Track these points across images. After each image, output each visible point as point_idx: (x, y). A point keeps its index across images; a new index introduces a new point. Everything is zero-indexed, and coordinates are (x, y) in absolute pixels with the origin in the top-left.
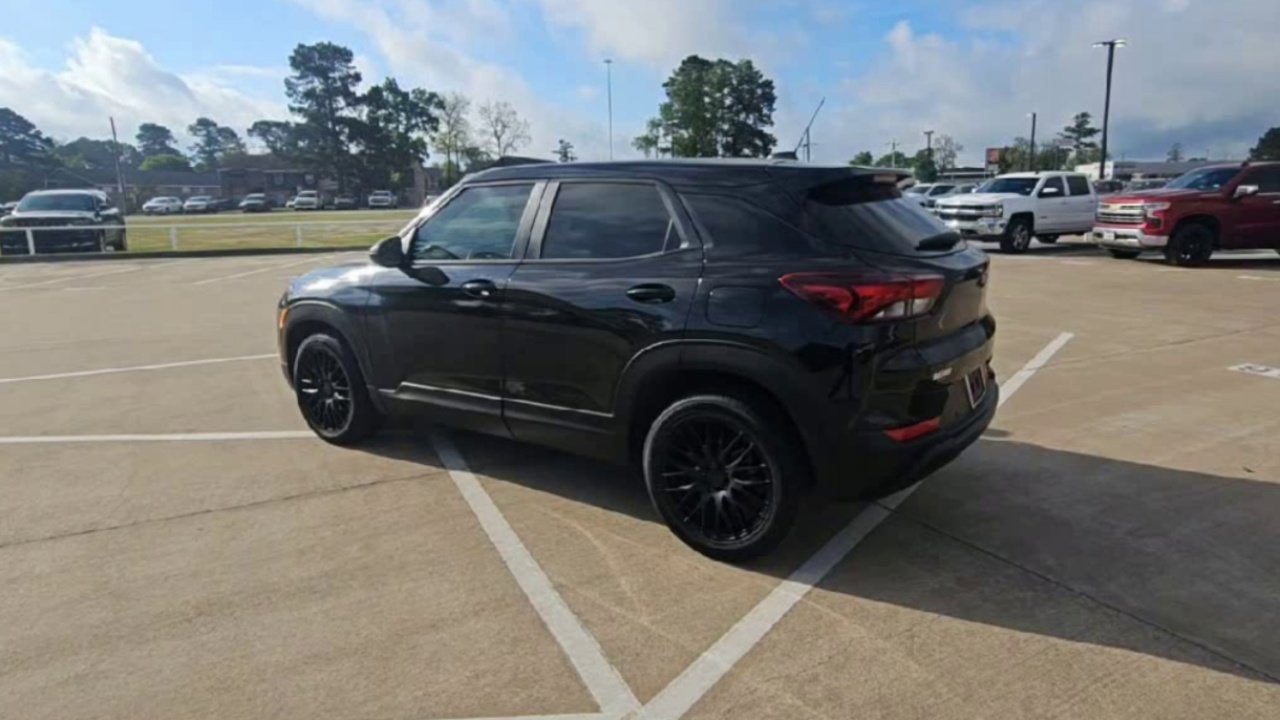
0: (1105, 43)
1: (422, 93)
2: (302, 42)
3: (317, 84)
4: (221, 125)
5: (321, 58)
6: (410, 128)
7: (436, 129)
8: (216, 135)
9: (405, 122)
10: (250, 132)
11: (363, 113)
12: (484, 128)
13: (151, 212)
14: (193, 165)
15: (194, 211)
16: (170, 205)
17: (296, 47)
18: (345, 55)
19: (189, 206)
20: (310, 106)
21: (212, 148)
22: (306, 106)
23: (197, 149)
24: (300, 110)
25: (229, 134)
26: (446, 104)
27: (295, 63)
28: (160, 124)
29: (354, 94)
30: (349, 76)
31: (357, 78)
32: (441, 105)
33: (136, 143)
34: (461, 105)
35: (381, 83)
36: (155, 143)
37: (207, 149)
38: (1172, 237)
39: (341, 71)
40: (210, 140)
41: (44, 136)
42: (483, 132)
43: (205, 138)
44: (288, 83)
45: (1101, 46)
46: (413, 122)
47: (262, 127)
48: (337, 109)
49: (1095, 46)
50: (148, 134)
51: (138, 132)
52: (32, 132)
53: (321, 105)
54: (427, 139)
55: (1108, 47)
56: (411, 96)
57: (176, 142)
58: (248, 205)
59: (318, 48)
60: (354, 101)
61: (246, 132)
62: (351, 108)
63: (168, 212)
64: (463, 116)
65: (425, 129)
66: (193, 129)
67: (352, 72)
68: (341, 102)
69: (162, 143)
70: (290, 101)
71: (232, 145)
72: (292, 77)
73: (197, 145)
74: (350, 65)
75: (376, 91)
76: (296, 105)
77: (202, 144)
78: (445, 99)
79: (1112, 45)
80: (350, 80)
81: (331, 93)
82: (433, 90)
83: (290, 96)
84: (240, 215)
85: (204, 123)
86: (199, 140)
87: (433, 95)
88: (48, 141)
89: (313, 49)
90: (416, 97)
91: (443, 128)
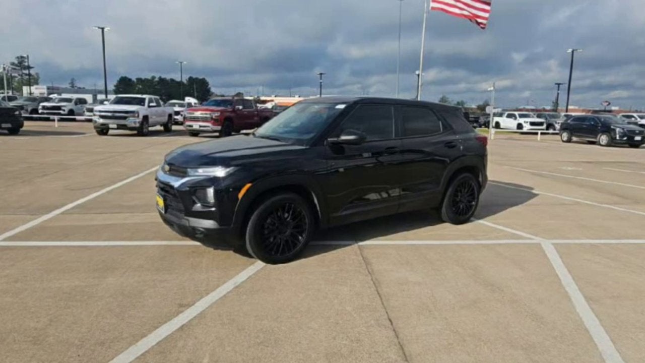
0: (99, 28)
38: (223, 126)
45: (97, 28)
49: (94, 28)
55: (100, 30)
79: (103, 29)
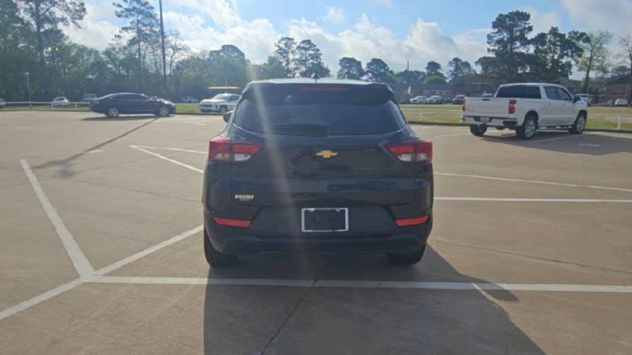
1: (576, 33)
2: (501, 13)
3: (505, 35)
4: (463, 60)
5: (510, 20)
6: (561, 57)
7: (580, 56)
8: (460, 66)
9: (559, 53)
10: (476, 63)
11: (531, 49)
12: (621, 53)
13: (415, 102)
14: (448, 81)
15: (431, 103)
16: (422, 100)
17: (497, 16)
18: (525, 17)
19: (429, 100)
20: (499, 48)
21: (457, 72)
22: (496, 48)
23: (451, 73)
24: (493, 50)
25: (467, 65)
26: (592, 39)
27: (495, 25)
28: (436, 61)
29: (526, 38)
30: (525, 28)
31: (530, 29)
32: (587, 40)
33: (425, 71)
34: (604, 39)
35: (546, 31)
36: (432, 71)
37: (455, 73)
39: (521, 26)
40: (457, 68)
41: (390, 70)
42: (619, 56)
43: (455, 68)
44: (489, 36)
46: (565, 52)
47: (483, 60)
48: (515, 48)
50: (431, 67)
51: (426, 65)
52: (386, 68)
53: (505, 47)
54: (573, 63)
56: (567, 36)
57: (442, 70)
58: (456, 100)
59: (510, 15)
60: (525, 42)
61: (474, 63)
62: (523, 47)
63: (420, 103)
64: (605, 46)
65: (572, 56)
66: (450, 63)
67: (527, 26)
68: (518, 44)
69: (436, 71)
70: (489, 46)
71: (467, 70)
72: (492, 33)
73: (451, 71)
74: (528, 22)
75: (542, 36)
76: (491, 48)
77: (453, 70)
78: (592, 35)
80: (526, 30)
81: (512, 40)
82: (583, 31)
83: (489, 43)
84: (451, 105)
85: (456, 60)
86: (452, 68)
87: (583, 34)
88: (391, 72)
89: (507, 16)
90: (569, 37)
91: (587, 54)
